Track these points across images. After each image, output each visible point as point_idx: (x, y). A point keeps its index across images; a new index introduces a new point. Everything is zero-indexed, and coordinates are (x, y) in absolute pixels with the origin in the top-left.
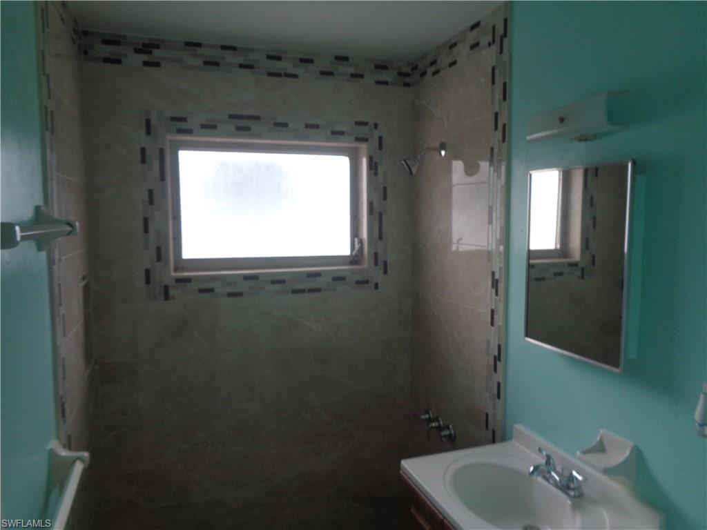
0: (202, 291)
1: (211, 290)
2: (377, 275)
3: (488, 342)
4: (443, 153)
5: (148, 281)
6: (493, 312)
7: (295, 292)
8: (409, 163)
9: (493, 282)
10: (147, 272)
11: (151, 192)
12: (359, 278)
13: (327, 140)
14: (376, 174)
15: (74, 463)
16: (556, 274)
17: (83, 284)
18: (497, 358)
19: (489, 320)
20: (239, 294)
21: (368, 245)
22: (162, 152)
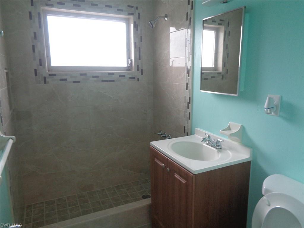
0: (61, 80)
1: (66, 80)
2: (138, 75)
3: (185, 97)
4: (166, 19)
5: (36, 75)
6: (187, 84)
7: (103, 81)
8: (152, 22)
9: (187, 71)
10: (36, 70)
11: (35, 33)
12: (131, 76)
13: (115, 13)
14: (137, 30)
15: (8, 140)
16: (212, 77)
17: (5, 71)
18: (189, 103)
19: (186, 88)
20: (79, 82)
21: (134, 62)
22: (39, 14)
